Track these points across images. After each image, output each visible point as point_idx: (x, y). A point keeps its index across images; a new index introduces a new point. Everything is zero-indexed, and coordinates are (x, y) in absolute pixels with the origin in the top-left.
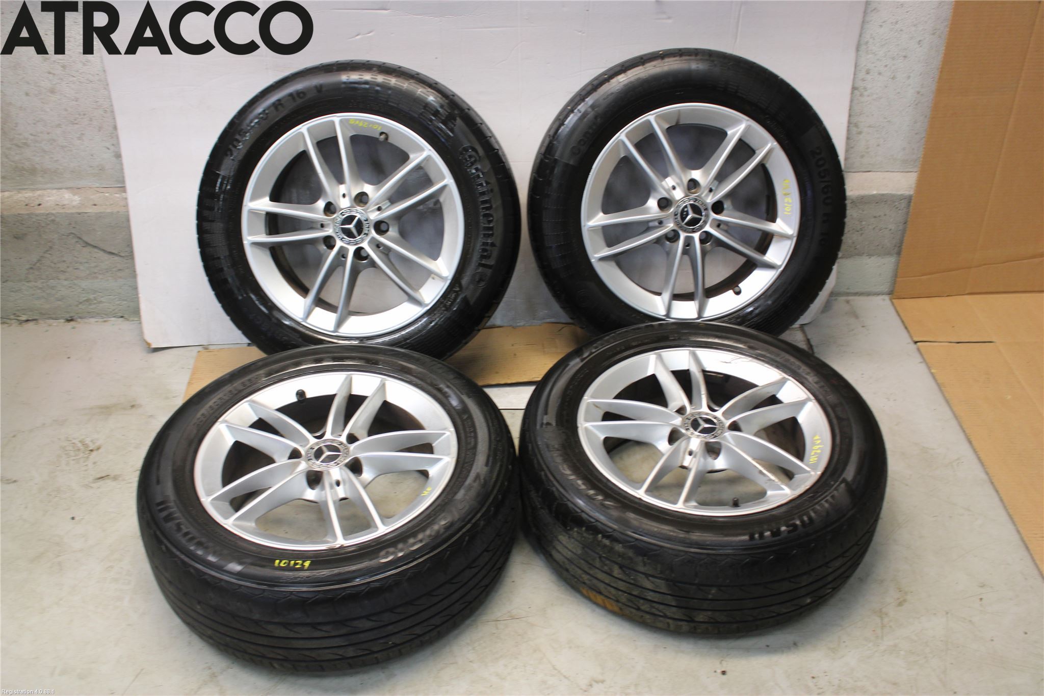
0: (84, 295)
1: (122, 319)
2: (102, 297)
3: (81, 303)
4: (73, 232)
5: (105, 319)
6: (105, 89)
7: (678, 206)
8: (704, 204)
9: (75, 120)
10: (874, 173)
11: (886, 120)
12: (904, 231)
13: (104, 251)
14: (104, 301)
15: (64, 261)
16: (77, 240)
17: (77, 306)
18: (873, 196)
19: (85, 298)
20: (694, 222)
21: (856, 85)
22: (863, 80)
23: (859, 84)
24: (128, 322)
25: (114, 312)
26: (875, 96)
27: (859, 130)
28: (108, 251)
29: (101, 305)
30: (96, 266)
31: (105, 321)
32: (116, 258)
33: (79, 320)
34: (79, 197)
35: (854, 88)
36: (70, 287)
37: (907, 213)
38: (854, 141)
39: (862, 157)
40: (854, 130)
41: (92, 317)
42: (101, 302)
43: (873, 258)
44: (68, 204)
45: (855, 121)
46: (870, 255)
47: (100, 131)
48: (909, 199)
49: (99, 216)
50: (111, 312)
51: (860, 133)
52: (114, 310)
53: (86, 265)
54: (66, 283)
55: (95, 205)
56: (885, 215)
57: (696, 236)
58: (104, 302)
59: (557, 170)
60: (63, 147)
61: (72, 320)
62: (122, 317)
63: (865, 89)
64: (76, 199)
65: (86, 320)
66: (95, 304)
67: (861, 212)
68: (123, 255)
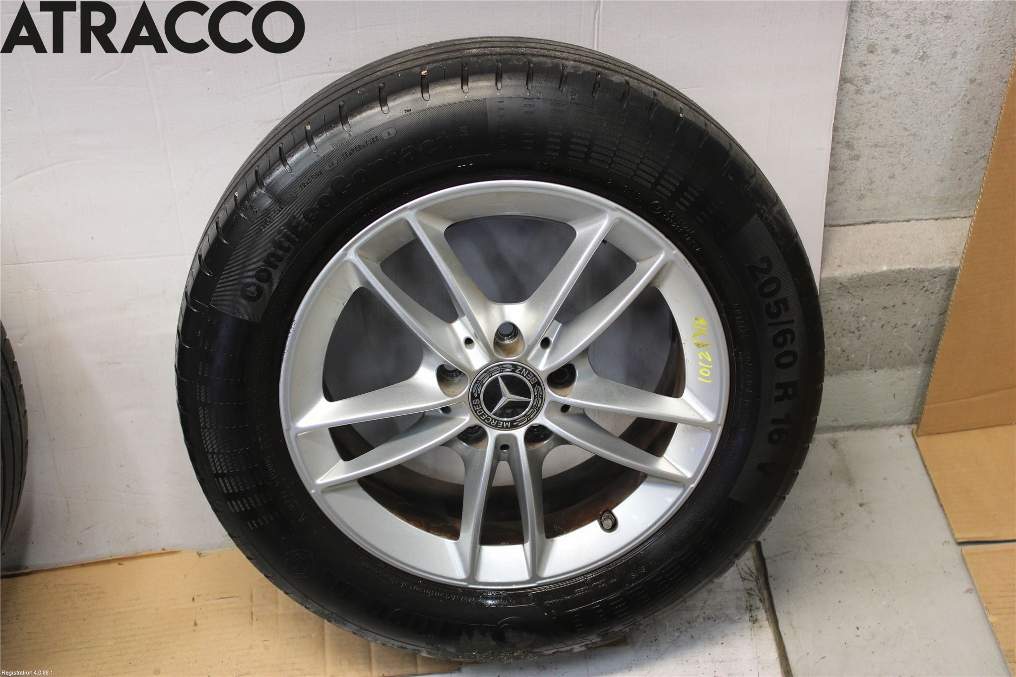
7: (479, 382)
8: (532, 374)
10: (883, 225)
11: (908, 133)
12: (940, 328)
18: (883, 274)
20: (513, 409)
21: (848, 75)
22: (862, 64)
23: (854, 71)
26: (886, 92)
27: (856, 152)
35: (844, 80)
37: (948, 299)
38: (845, 172)
39: (861, 197)
40: (845, 153)
43: (880, 372)
45: (847, 138)
46: (874, 368)
48: (952, 275)
51: (857, 158)
56: (904, 303)
57: (520, 433)
59: (224, 332)
63: (867, 80)
67: (858, 301)
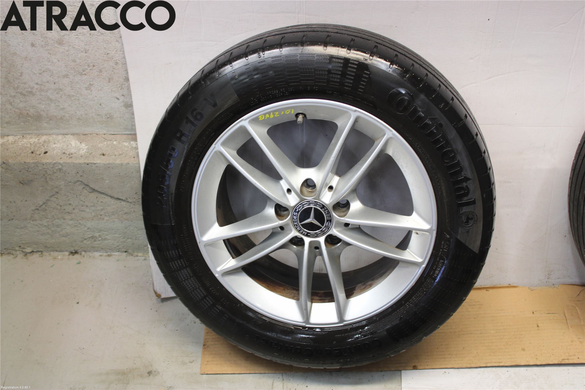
0: (88, 233)
1: (125, 254)
2: (107, 235)
3: (85, 239)
4: (81, 180)
5: (109, 253)
6: (117, 41)
9: (84, 71)
13: (112, 197)
14: (109, 238)
15: (70, 204)
16: (84, 186)
17: (82, 241)
19: (90, 236)
24: (131, 257)
25: (118, 248)
28: (116, 197)
29: (106, 242)
30: (102, 210)
31: (109, 256)
32: (123, 203)
33: (83, 253)
34: (86, 146)
36: (75, 226)
41: (97, 251)
42: (105, 239)
44: (75, 153)
47: (109, 82)
49: (108, 167)
50: (115, 248)
52: (118, 246)
53: (93, 208)
54: (71, 222)
55: (103, 155)
58: (108, 240)
60: (70, 96)
61: (76, 252)
62: (126, 252)
64: (83, 148)
65: (90, 254)
66: (99, 240)
68: (130, 201)
